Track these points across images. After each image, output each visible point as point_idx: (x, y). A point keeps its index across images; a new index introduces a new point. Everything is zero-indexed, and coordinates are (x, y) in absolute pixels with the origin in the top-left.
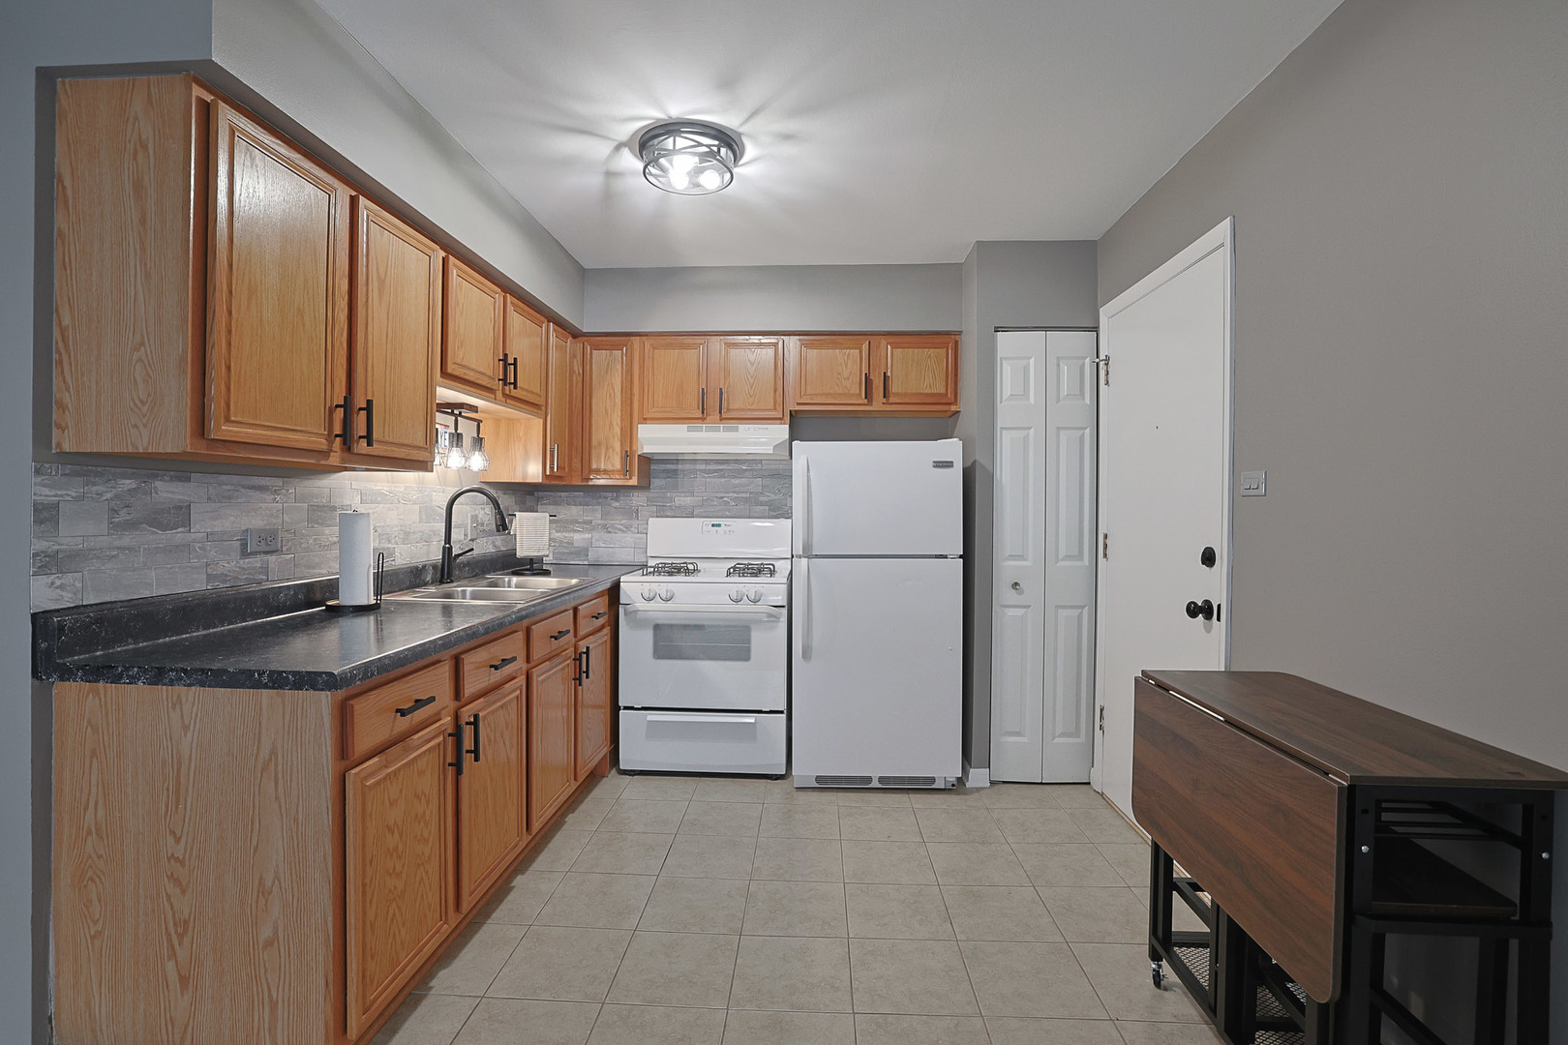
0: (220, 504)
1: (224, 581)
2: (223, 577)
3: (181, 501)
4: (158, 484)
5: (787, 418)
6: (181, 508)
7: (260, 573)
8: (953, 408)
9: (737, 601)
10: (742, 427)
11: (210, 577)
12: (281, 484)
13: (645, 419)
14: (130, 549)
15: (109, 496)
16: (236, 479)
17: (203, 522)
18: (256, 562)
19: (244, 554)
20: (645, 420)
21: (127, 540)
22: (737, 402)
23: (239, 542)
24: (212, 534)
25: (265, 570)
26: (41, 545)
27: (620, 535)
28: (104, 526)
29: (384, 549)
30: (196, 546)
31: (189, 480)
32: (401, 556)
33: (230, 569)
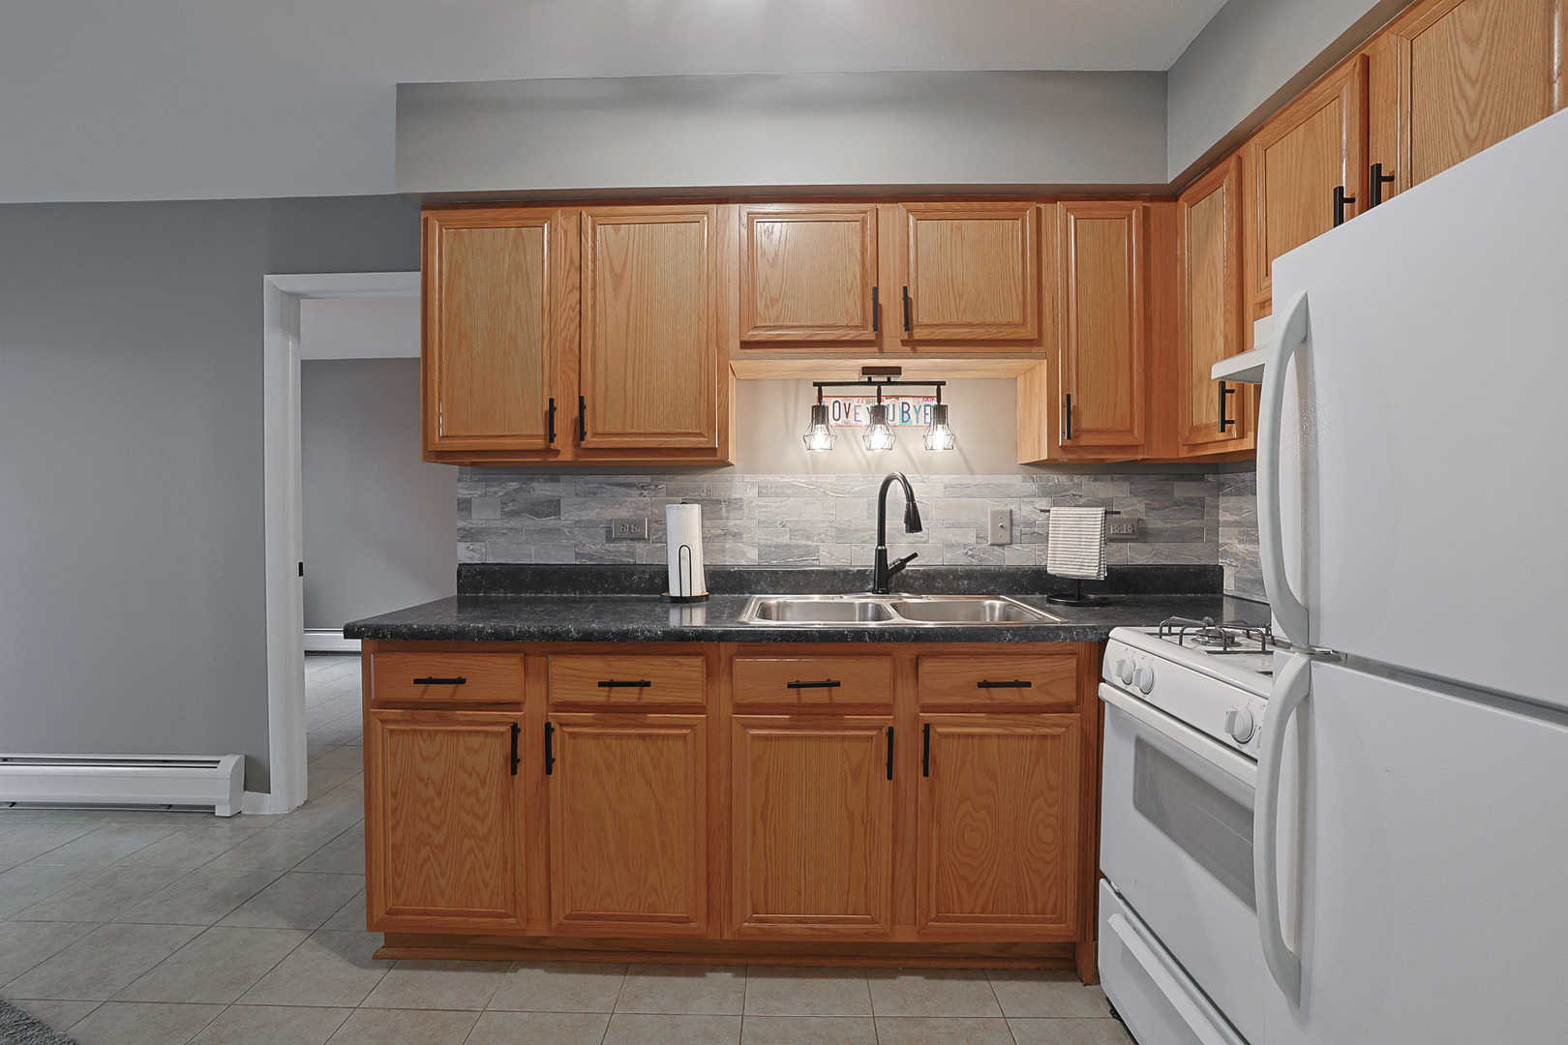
0: (585, 499)
1: (592, 560)
2: (590, 556)
3: (553, 496)
4: (535, 484)
6: (553, 501)
7: (626, 556)
11: (577, 555)
12: (649, 481)
14: (516, 529)
15: (501, 493)
16: (601, 478)
17: (570, 514)
18: (623, 547)
19: (609, 539)
21: (513, 523)
23: (604, 530)
24: (580, 522)
25: (632, 555)
26: (461, 524)
28: (499, 513)
29: (798, 547)
30: (566, 530)
31: (558, 481)
32: (830, 556)
33: (598, 550)
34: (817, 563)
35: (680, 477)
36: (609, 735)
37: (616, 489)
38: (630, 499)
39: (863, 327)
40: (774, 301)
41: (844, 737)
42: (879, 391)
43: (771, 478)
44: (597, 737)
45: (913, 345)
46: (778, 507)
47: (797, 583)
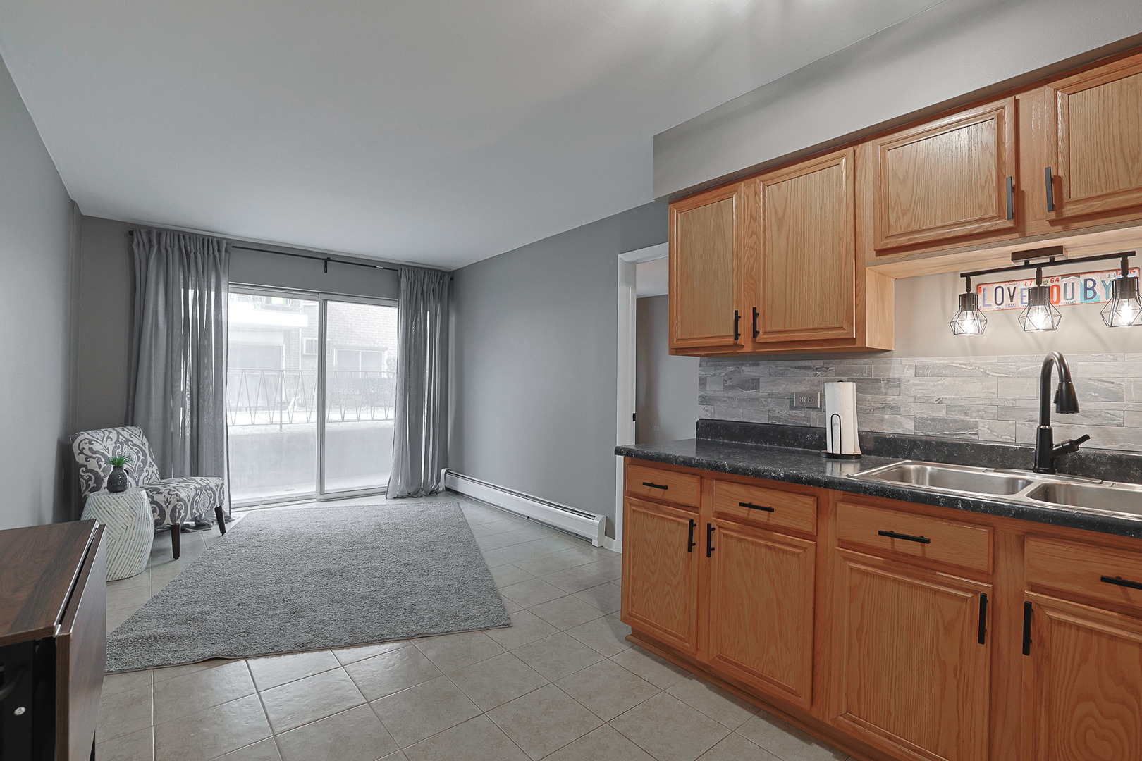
0: (776, 378)
1: (779, 421)
2: (778, 419)
3: (755, 376)
4: (743, 368)
6: (754, 379)
7: (804, 420)
11: (770, 417)
12: (822, 364)
14: (732, 398)
15: (723, 374)
16: (786, 363)
17: (765, 389)
18: (802, 413)
19: (792, 408)
21: (730, 394)
23: (789, 400)
24: (772, 394)
25: (808, 419)
26: (702, 393)
28: (722, 387)
29: (955, 421)
30: (763, 400)
31: (758, 365)
32: (990, 432)
33: (784, 415)
34: (973, 437)
35: (848, 361)
36: (747, 541)
37: (797, 370)
38: (807, 378)
39: (999, 217)
40: (905, 212)
41: (936, 591)
42: (1039, 274)
43: (927, 360)
44: (740, 540)
46: (935, 386)
47: (951, 454)
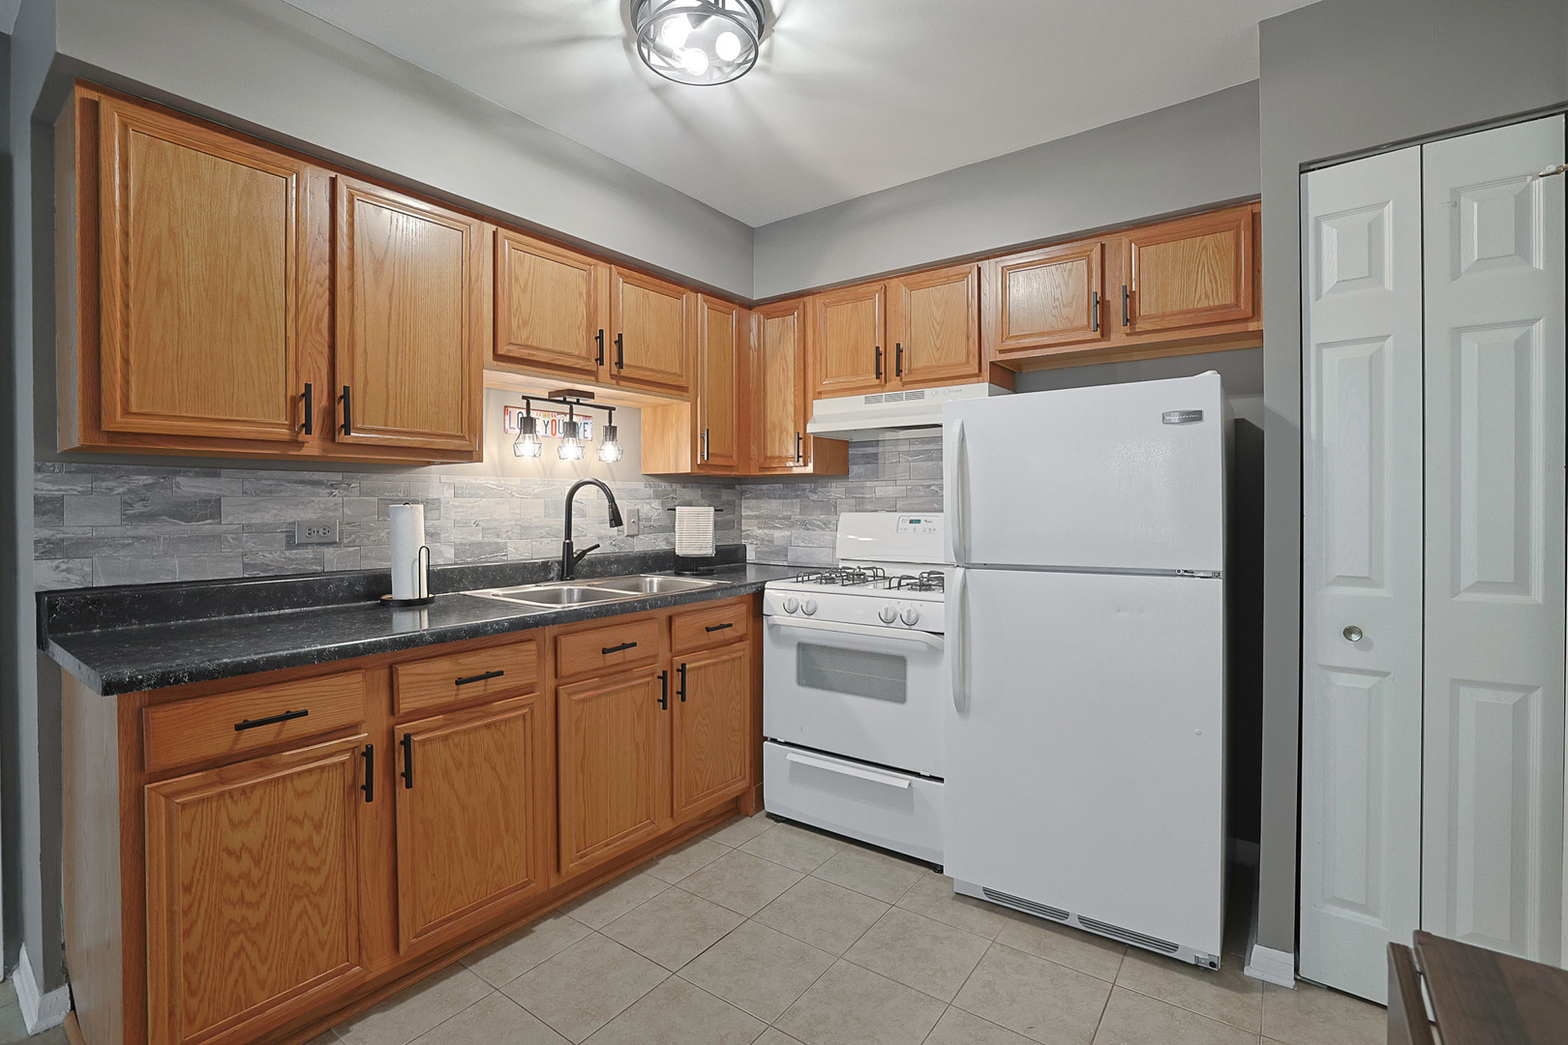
0: (258, 498)
1: (264, 571)
2: (264, 567)
3: (209, 495)
4: (179, 479)
5: (986, 373)
6: (210, 501)
7: (312, 564)
8: (1252, 326)
9: (888, 622)
10: (928, 392)
11: (246, 566)
12: (340, 479)
13: (820, 393)
14: (147, 539)
15: (121, 490)
16: (278, 474)
17: (234, 516)
18: (308, 553)
19: (291, 544)
20: (819, 395)
21: (143, 530)
22: (919, 359)
23: (284, 535)
24: (249, 525)
25: (321, 561)
26: (46, 533)
27: (819, 532)
28: (116, 518)
29: (489, 544)
30: (229, 537)
31: (218, 475)
32: (518, 551)
33: (274, 559)
34: (505, 558)
35: (375, 476)
36: (457, 732)
37: (300, 487)
38: (316, 499)
40: (525, 323)
41: (632, 687)
42: (571, 409)
43: (465, 479)
44: (445, 738)
45: (618, 380)
46: (473, 507)
